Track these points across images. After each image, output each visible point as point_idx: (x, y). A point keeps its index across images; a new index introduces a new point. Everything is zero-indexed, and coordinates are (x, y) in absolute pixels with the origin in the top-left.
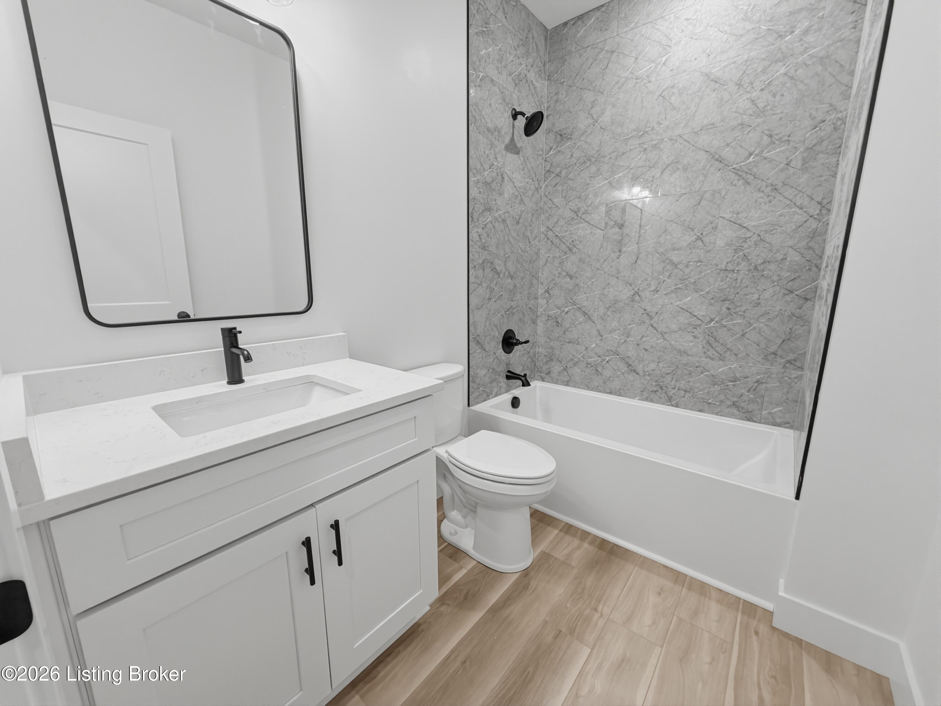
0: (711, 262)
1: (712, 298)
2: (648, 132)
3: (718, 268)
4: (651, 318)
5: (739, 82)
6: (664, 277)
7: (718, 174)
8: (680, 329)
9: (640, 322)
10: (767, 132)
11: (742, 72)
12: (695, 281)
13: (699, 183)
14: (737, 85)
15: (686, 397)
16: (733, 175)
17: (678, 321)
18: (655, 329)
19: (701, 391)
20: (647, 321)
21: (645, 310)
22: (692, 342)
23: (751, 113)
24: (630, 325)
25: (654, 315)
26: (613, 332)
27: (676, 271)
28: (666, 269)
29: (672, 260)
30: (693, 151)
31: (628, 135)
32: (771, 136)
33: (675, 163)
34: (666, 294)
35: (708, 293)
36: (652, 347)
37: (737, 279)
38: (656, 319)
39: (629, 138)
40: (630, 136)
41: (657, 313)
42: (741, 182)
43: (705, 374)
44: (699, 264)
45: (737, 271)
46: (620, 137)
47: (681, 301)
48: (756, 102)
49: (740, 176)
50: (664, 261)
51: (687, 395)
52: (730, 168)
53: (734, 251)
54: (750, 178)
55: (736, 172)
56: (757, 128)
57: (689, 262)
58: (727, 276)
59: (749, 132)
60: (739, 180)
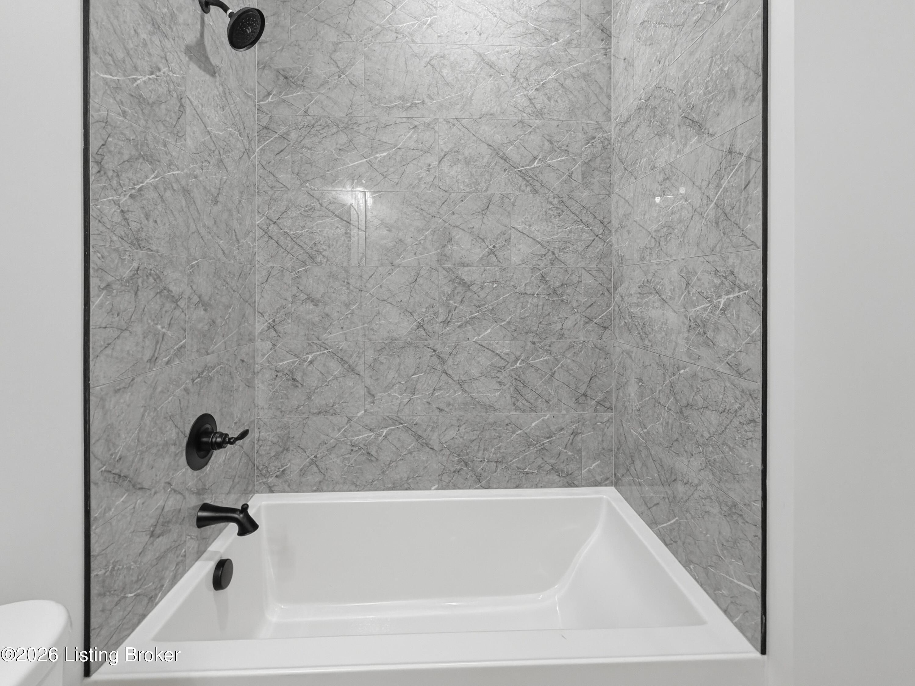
0: (508, 283)
1: (515, 330)
2: (417, 105)
3: (517, 290)
4: (444, 362)
5: (514, 74)
6: (455, 303)
7: (504, 175)
8: (482, 374)
9: (429, 368)
10: (548, 138)
11: (516, 65)
12: (493, 308)
13: (485, 182)
14: (514, 77)
15: (498, 471)
16: (520, 179)
17: (478, 362)
18: (450, 377)
19: (515, 457)
20: (439, 366)
21: (434, 351)
22: (498, 390)
23: (530, 112)
24: (415, 374)
25: (447, 356)
26: (391, 388)
27: (469, 294)
28: (456, 292)
29: (464, 279)
30: (474, 142)
31: (391, 102)
32: (551, 142)
33: (455, 152)
34: (459, 327)
35: (509, 323)
36: (449, 404)
37: (538, 305)
38: (450, 362)
39: (393, 107)
40: (394, 104)
41: (450, 354)
42: (529, 189)
43: (517, 433)
44: (495, 285)
45: (537, 294)
46: (379, 103)
47: (479, 335)
48: (533, 101)
49: (528, 181)
50: (453, 281)
51: (500, 467)
52: (516, 170)
53: (531, 271)
54: (538, 186)
55: (522, 175)
56: (538, 131)
57: (484, 282)
58: (528, 302)
59: (531, 132)
60: (526, 186)
